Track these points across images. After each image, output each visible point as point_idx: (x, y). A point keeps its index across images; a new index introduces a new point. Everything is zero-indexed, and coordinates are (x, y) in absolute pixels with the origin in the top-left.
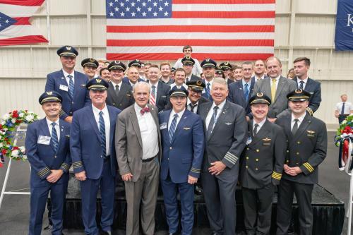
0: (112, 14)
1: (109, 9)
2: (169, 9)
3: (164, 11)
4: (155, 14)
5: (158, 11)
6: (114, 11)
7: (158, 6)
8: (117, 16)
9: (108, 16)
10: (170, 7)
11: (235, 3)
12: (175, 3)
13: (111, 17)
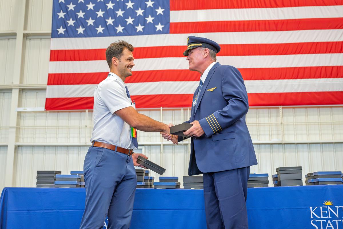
0: (61, 30)
1: (57, 22)
2: (164, 19)
3: (155, 22)
4: (140, 28)
5: (144, 23)
6: (65, 26)
7: (145, 15)
8: (71, 33)
9: (54, 34)
10: (166, 15)
11: (284, 6)
12: (175, 9)
13: (61, 36)
